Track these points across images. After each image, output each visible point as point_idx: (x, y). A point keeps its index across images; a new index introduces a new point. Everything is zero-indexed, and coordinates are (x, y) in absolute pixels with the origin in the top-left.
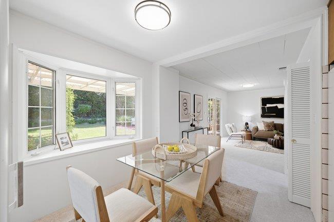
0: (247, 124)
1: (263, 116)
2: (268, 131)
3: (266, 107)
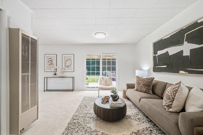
3: (157, 55)
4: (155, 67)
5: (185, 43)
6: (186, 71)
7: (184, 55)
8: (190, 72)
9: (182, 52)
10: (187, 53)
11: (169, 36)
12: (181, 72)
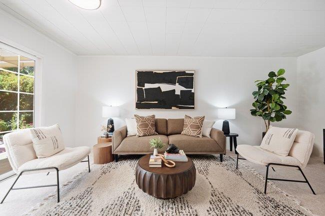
0: (111, 122)
1: (139, 106)
2: (145, 135)
3: (143, 88)
4: (140, 103)
5: (177, 84)
6: (177, 107)
7: (176, 93)
8: (180, 108)
9: (174, 91)
10: (178, 93)
11: (162, 72)
12: (173, 108)
